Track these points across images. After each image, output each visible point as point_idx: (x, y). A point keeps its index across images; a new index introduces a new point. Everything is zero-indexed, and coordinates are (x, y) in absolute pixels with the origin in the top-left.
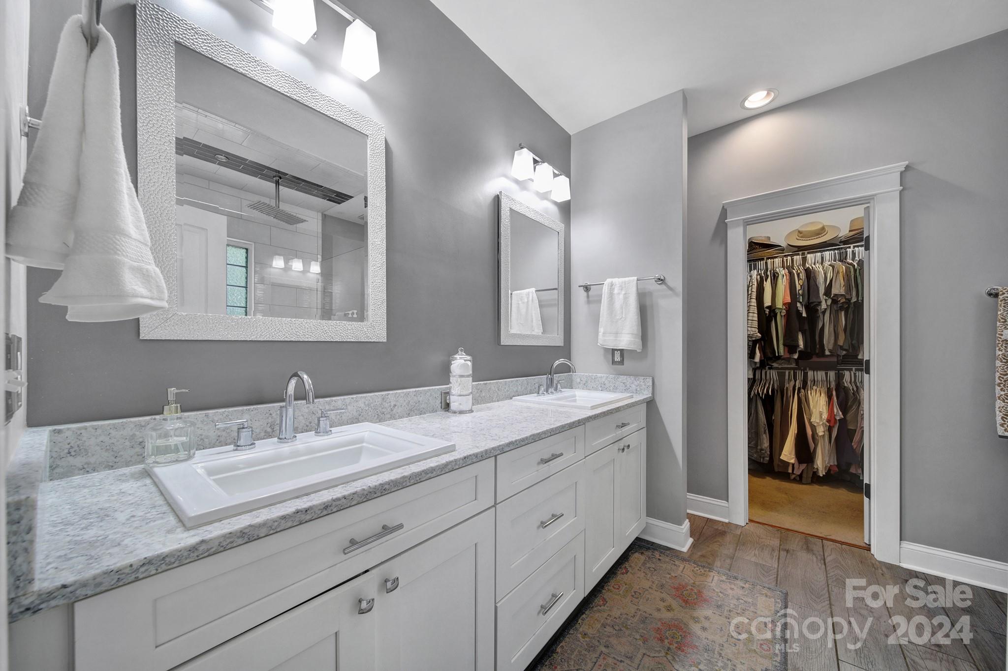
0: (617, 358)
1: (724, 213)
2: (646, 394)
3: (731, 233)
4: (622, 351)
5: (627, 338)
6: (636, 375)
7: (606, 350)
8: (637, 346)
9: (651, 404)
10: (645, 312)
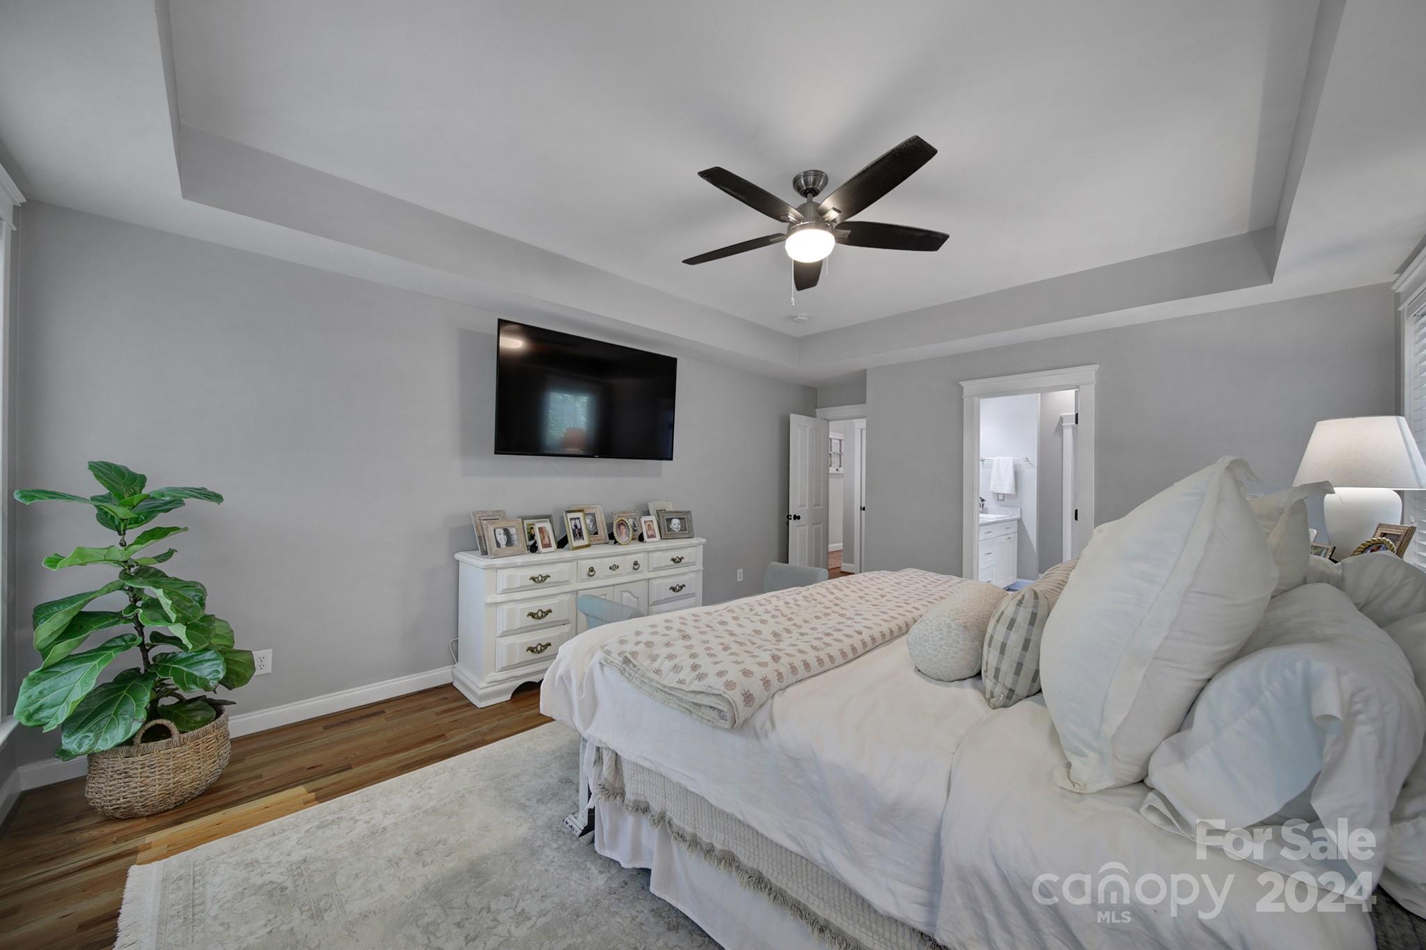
0: (1001, 498)
1: (1061, 419)
2: (1018, 516)
3: (1065, 431)
4: (1004, 494)
5: (1007, 487)
6: (1011, 507)
7: (994, 493)
8: (1014, 493)
9: (1020, 521)
10: (1017, 475)
